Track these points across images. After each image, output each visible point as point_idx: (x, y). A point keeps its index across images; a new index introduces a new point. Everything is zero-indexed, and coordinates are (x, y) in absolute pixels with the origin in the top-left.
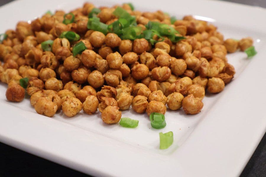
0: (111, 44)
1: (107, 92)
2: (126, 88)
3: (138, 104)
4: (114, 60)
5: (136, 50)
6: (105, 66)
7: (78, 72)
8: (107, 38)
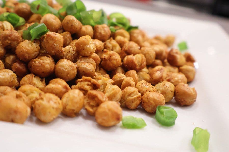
0: (73, 28)
1: (88, 85)
2: (109, 79)
3: (133, 98)
4: (88, 45)
5: (99, 36)
6: (74, 53)
7: (42, 61)
8: (68, 21)
